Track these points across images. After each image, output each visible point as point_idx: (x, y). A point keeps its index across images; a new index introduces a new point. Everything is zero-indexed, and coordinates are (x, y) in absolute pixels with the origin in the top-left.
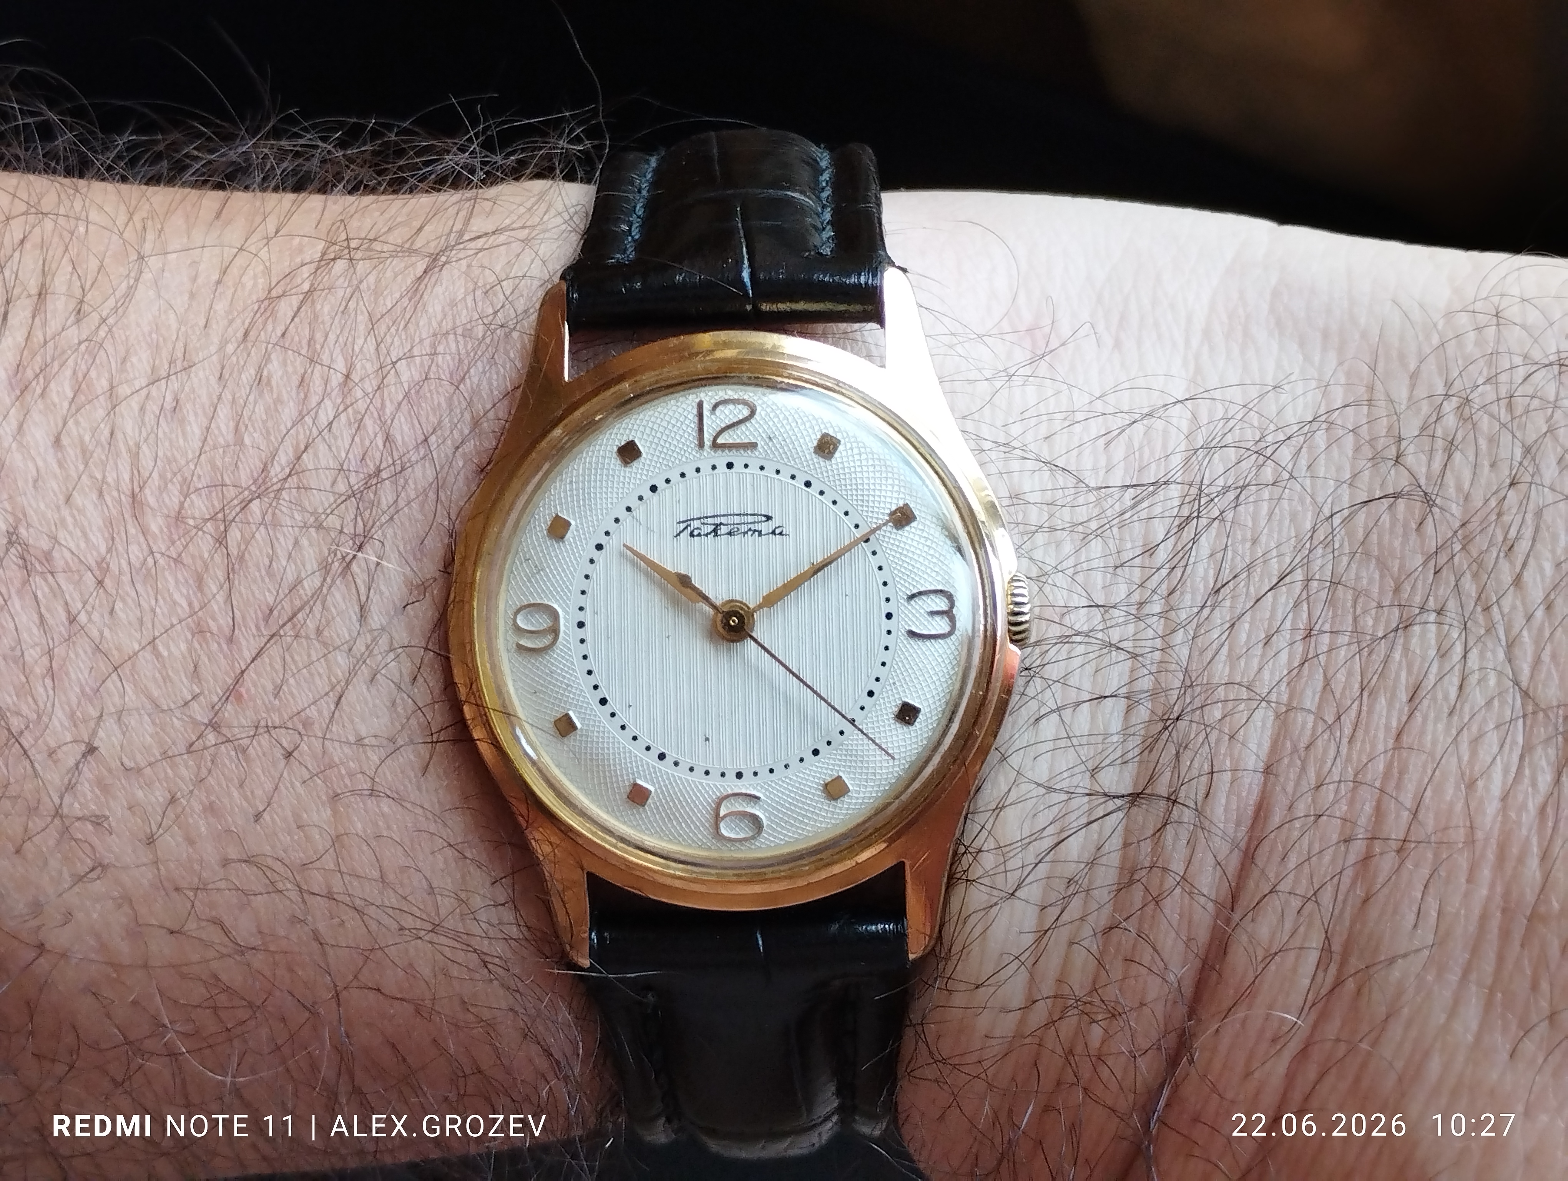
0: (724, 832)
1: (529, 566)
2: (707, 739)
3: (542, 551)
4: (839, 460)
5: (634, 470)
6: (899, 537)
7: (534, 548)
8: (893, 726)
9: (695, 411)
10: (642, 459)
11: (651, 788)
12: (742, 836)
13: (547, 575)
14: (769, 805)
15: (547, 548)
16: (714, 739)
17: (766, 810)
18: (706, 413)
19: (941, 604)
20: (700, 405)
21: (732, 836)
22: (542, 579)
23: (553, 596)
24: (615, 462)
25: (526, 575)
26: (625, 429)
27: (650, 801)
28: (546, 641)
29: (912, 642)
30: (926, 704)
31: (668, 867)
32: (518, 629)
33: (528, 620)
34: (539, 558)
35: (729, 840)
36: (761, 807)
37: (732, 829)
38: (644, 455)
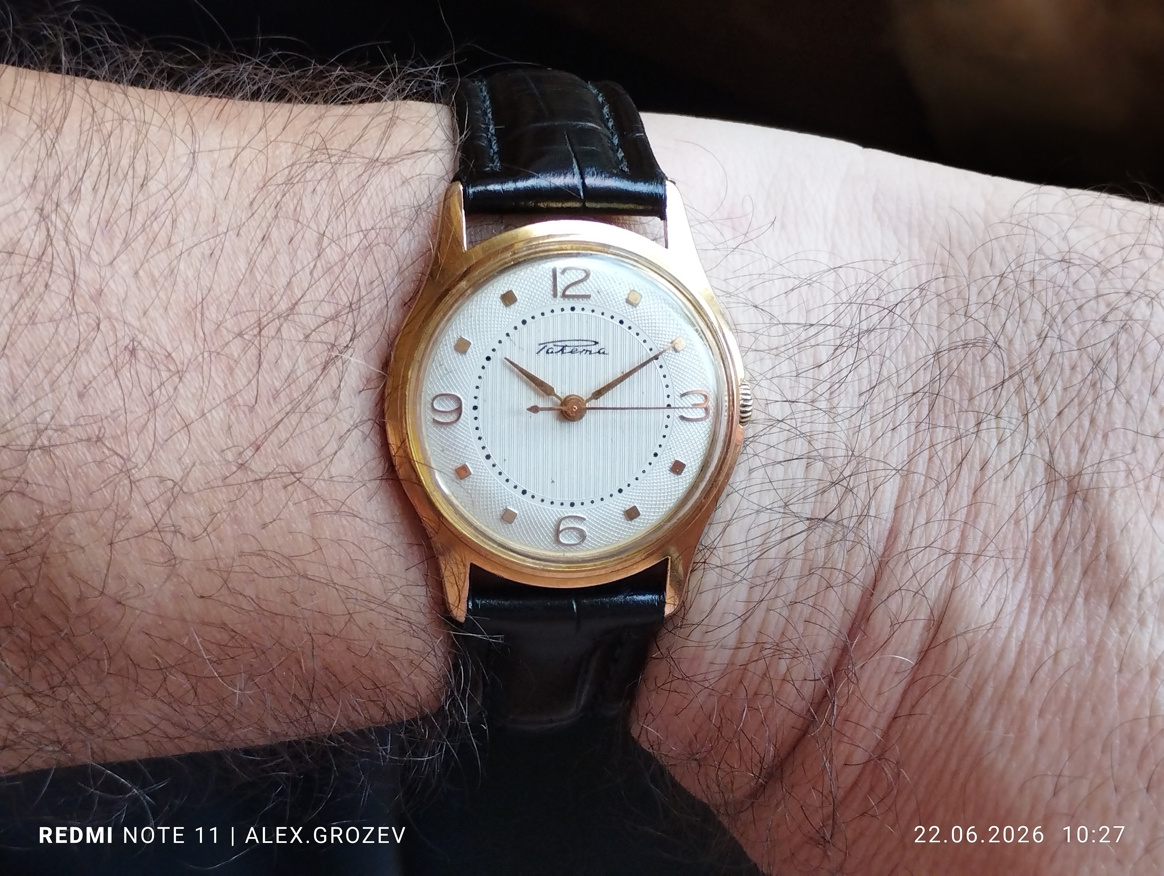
0: (562, 540)
1: (442, 369)
2: (553, 482)
3: (451, 360)
4: (641, 308)
5: (512, 310)
6: (676, 357)
7: (446, 358)
8: (668, 475)
9: (551, 274)
10: (517, 303)
11: (517, 512)
12: (573, 542)
13: (453, 375)
14: (590, 523)
15: (454, 358)
16: (557, 481)
17: (588, 527)
18: (558, 274)
19: (700, 400)
20: (555, 269)
21: (567, 542)
22: (450, 377)
23: (458, 389)
24: (499, 304)
25: (440, 375)
26: (506, 283)
27: (515, 520)
28: (452, 418)
29: (682, 423)
30: (689, 462)
32: (434, 410)
33: (441, 404)
34: (449, 364)
35: (564, 545)
36: (585, 524)
37: (566, 538)
38: (518, 300)
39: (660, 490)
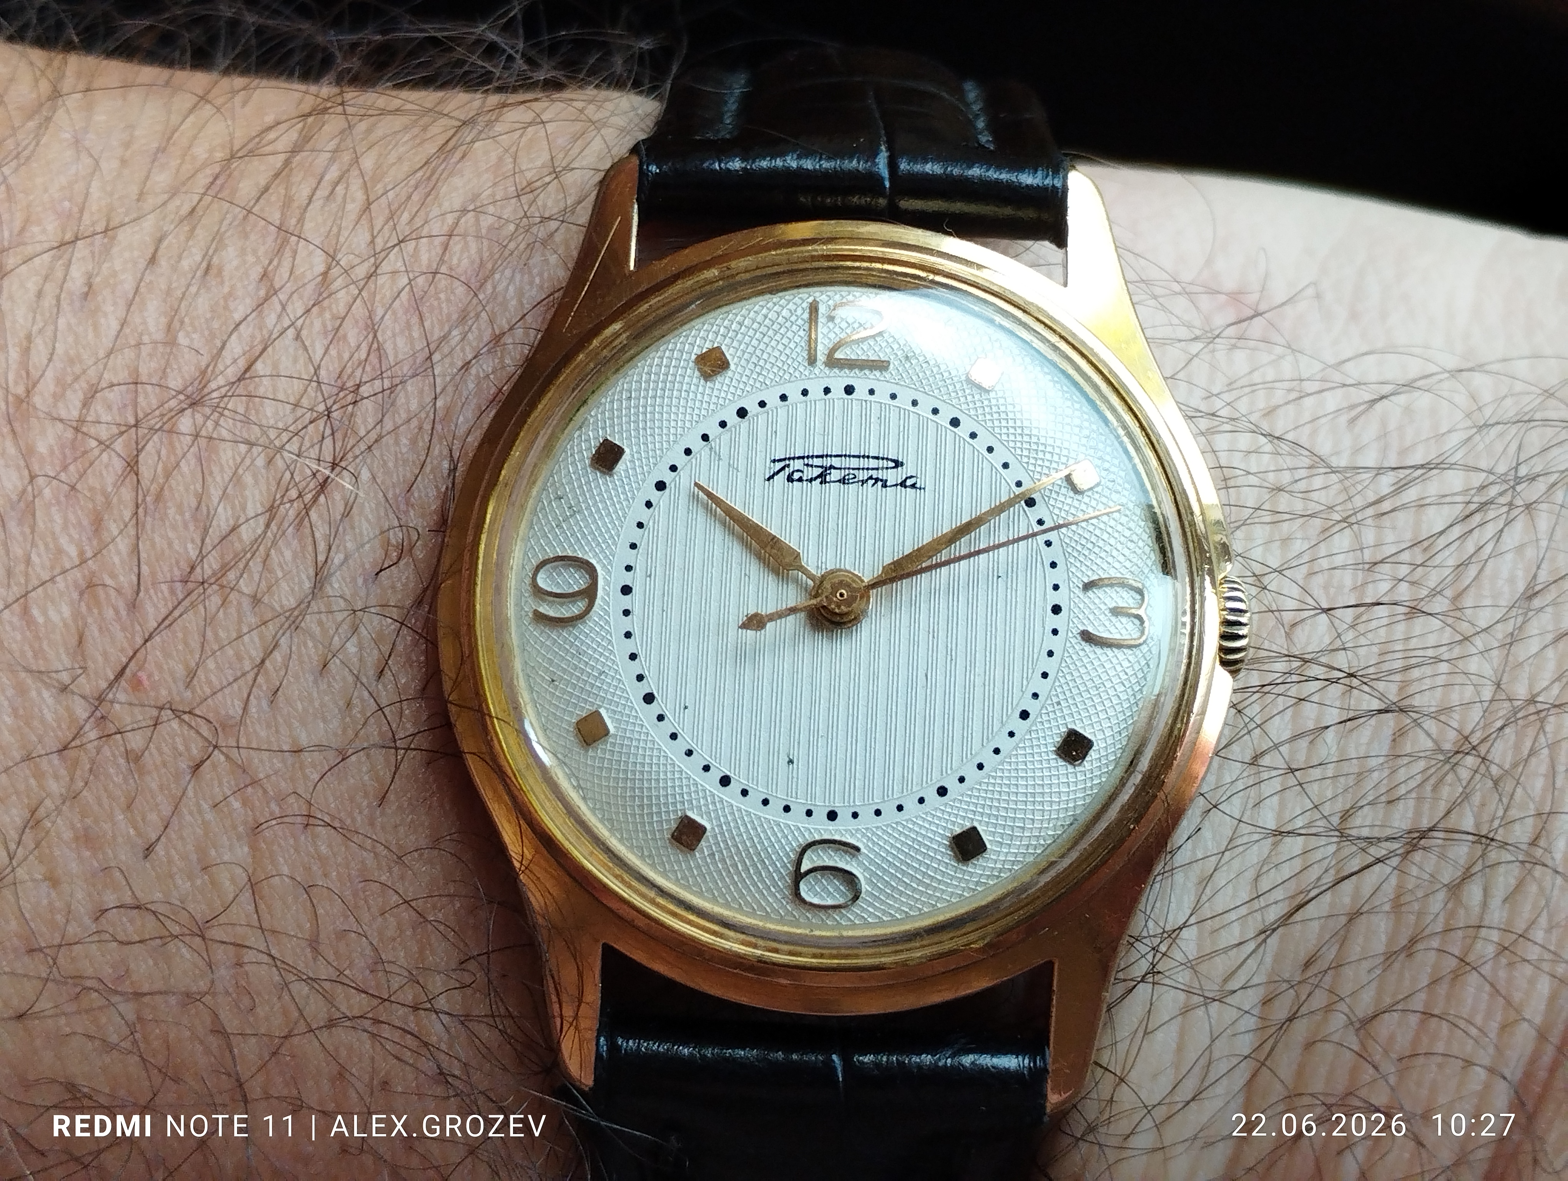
0: (805, 894)
1: (560, 506)
2: (791, 761)
3: (581, 487)
4: (1000, 394)
5: (718, 386)
6: (1076, 503)
7: (570, 482)
8: (1053, 763)
9: (806, 315)
10: (730, 373)
11: (708, 826)
12: (830, 902)
13: (584, 519)
14: (871, 861)
15: (588, 483)
16: (800, 760)
17: (866, 869)
18: (822, 318)
19: (1129, 600)
20: (814, 309)
21: (816, 901)
22: (577, 524)
23: (592, 549)
24: (692, 375)
25: (556, 518)
26: (709, 332)
27: (703, 843)
28: (576, 608)
29: (1087, 647)
30: (1100, 736)
32: (539, 592)
33: (553, 579)
34: (576, 497)
35: (811, 905)
36: (861, 864)
37: (816, 893)
38: (732, 367)
39: (1033, 795)
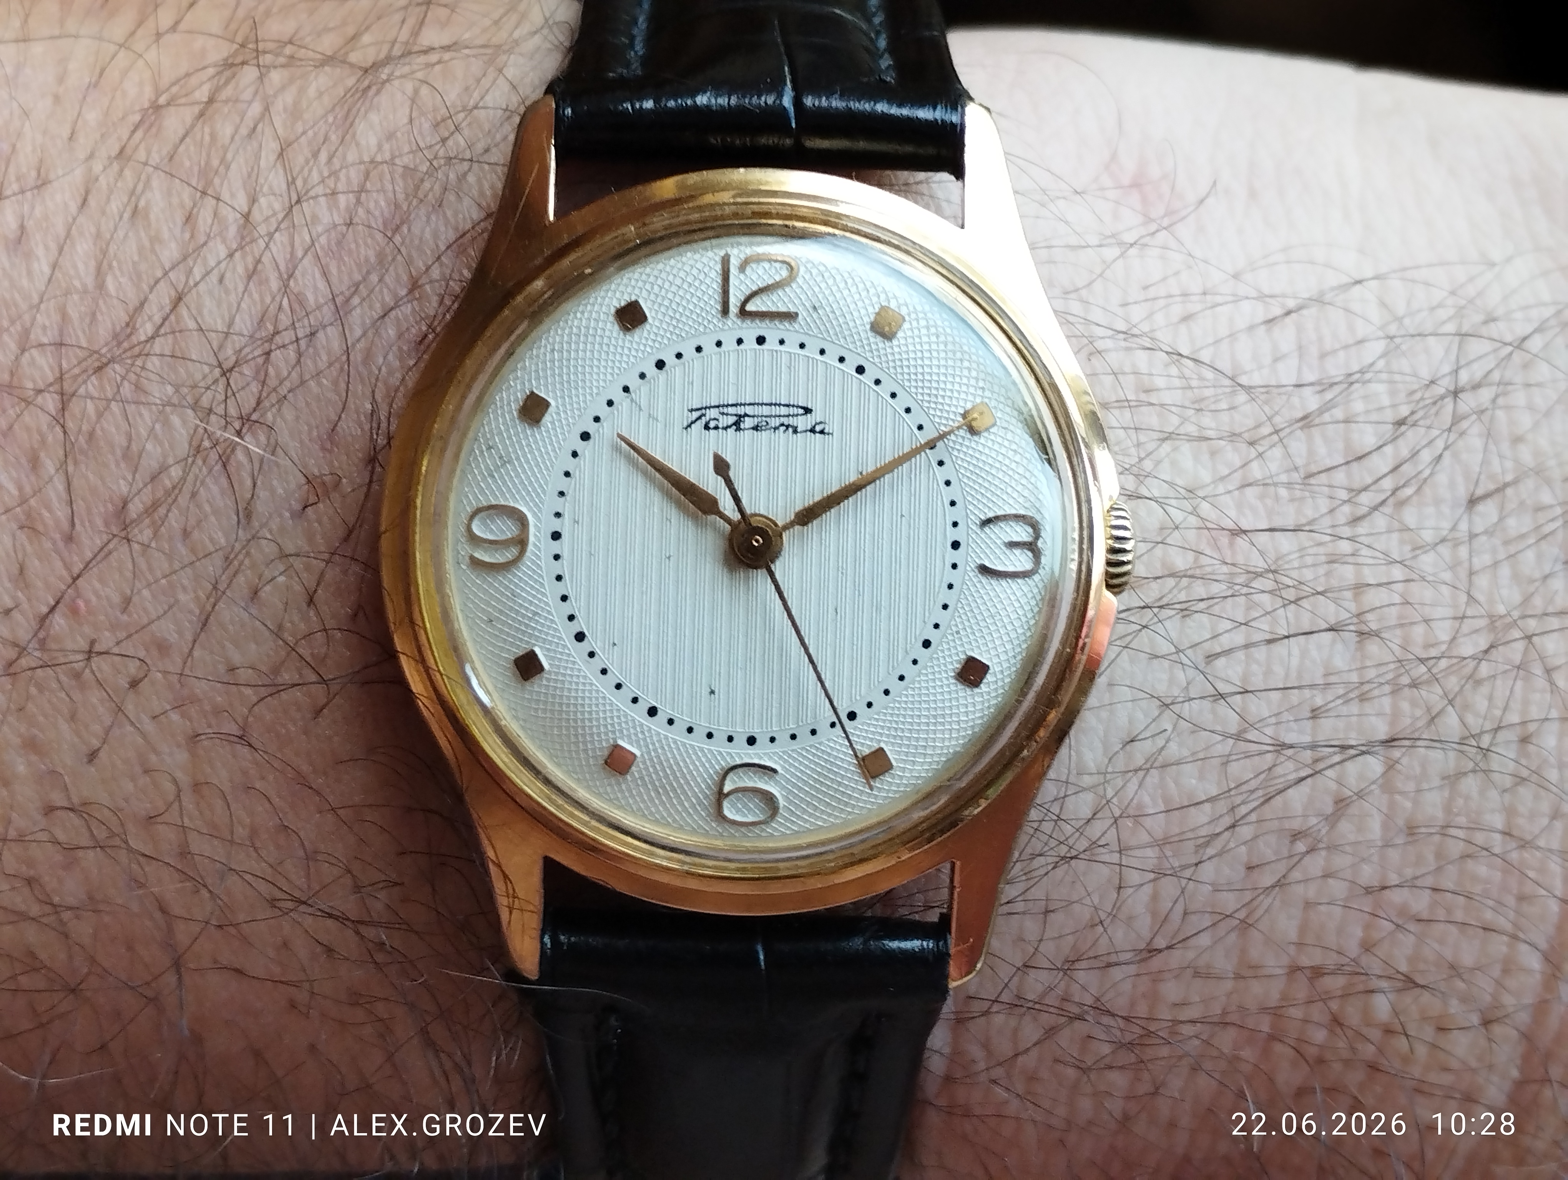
0: (728, 812)
1: (491, 456)
2: (712, 692)
3: (510, 438)
4: (902, 341)
5: (636, 338)
6: (973, 445)
7: (500, 433)
8: (953, 688)
9: (718, 267)
10: (647, 326)
11: (637, 752)
12: (750, 819)
13: (515, 470)
14: (788, 781)
15: (517, 434)
16: (721, 690)
17: (784, 788)
18: (733, 271)
19: (1022, 533)
20: (725, 262)
21: (738, 818)
22: (508, 474)
23: (523, 498)
24: (612, 328)
25: (488, 468)
26: (626, 286)
27: (634, 768)
28: (509, 555)
29: (984, 580)
30: (996, 660)
31: (652, 854)
32: (473, 539)
33: (486, 526)
34: (505, 447)
35: (734, 823)
36: (777, 783)
37: (738, 811)
38: (650, 320)
39: (935, 717)
